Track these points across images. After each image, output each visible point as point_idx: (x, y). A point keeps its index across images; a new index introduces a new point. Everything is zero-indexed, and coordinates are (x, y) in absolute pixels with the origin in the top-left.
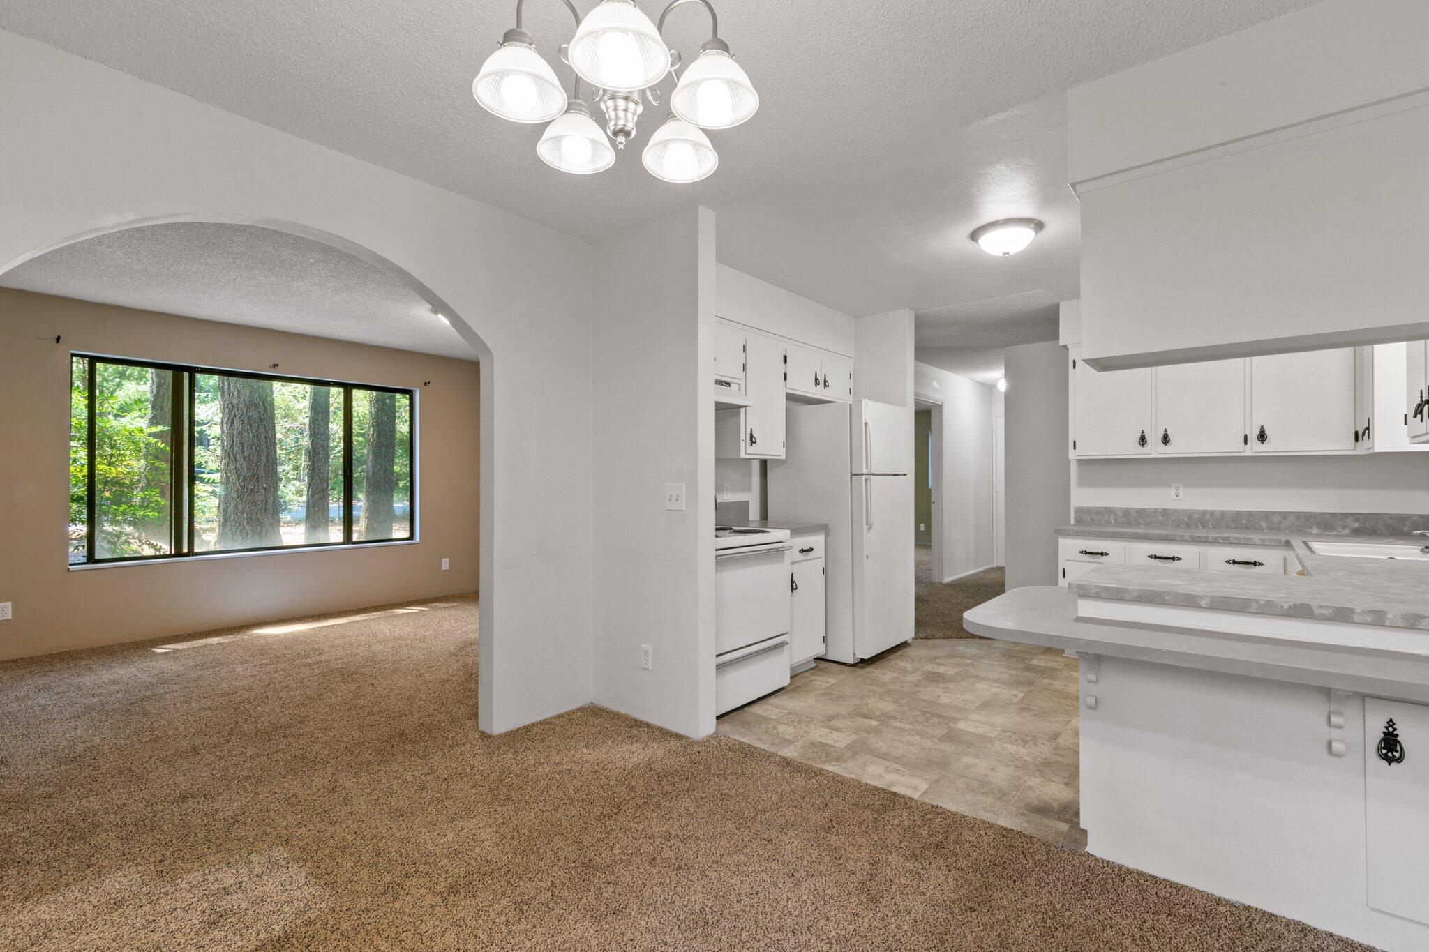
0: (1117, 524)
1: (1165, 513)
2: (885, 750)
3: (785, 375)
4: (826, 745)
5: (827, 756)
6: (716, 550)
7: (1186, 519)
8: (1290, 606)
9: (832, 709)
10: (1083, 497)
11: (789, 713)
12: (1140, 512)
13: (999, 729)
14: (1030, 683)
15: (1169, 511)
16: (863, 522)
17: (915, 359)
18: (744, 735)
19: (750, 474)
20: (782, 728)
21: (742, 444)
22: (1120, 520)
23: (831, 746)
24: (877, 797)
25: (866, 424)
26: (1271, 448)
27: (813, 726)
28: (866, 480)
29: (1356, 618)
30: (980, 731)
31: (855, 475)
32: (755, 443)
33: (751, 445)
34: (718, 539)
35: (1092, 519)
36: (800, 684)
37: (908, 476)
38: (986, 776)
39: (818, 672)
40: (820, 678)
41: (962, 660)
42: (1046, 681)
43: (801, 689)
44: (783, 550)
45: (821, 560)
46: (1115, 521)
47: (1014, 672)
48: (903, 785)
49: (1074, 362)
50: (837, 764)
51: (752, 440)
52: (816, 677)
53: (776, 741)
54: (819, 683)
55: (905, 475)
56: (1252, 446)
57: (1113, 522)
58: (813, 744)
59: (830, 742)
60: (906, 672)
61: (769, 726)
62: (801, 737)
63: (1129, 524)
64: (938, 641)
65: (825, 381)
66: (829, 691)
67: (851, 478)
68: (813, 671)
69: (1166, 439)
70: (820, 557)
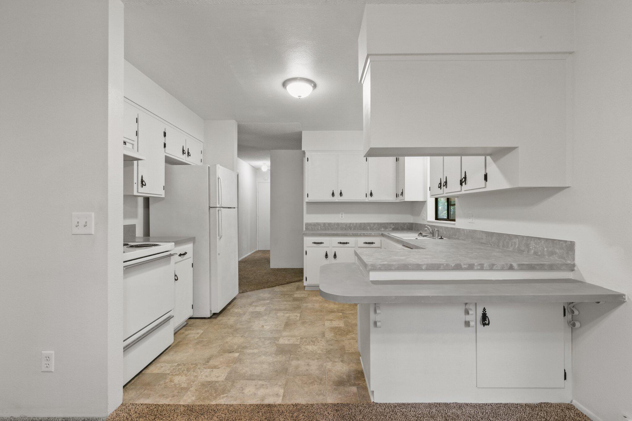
1: (338, 224)
2: (250, 373)
3: (165, 144)
4: (212, 382)
5: (216, 391)
6: (124, 262)
7: (345, 226)
8: (454, 265)
9: (207, 353)
10: (309, 218)
11: (179, 365)
12: (329, 224)
13: (299, 338)
14: (299, 307)
16: (216, 235)
18: (148, 396)
19: (136, 207)
20: (177, 379)
21: (135, 186)
23: (216, 382)
24: (260, 413)
25: (218, 178)
26: (373, 199)
27: (199, 370)
28: (218, 210)
29: (475, 268)
30: (291, 342)
31: (212, 208)
32: (145, 185)
33: (142, 187)
34: (125, 254)
35: (312, 228)
36: (180, 340)
37: (235, 208)
38: (307, 370)
39: (189, 328)
40: (192, 332)
41: (264, 301)
42: (305, 305)
43: (181, 343)
44: (171, 255)
45: (191, 259)
47: (290, 303)
48: (270, 396)
49: (308, 158)
50: (225, 395)
51: (143, 183)
52: (189, 332)
53: (176, 392)
54: (193, 335)
55: (233, 208)
56: (368, 198)
57: (320, 229)
58: (203, 385)
59: (214, 379)
60: (240, 315)
61: (167, 381)
62: (194, 382)
63: (325, 229)
64: (249, 293)
65: (188, 153)
66: (201, 340)
67: (209, 209)
68: (185, 328)
69: (341, 194)
70: (190, 257)
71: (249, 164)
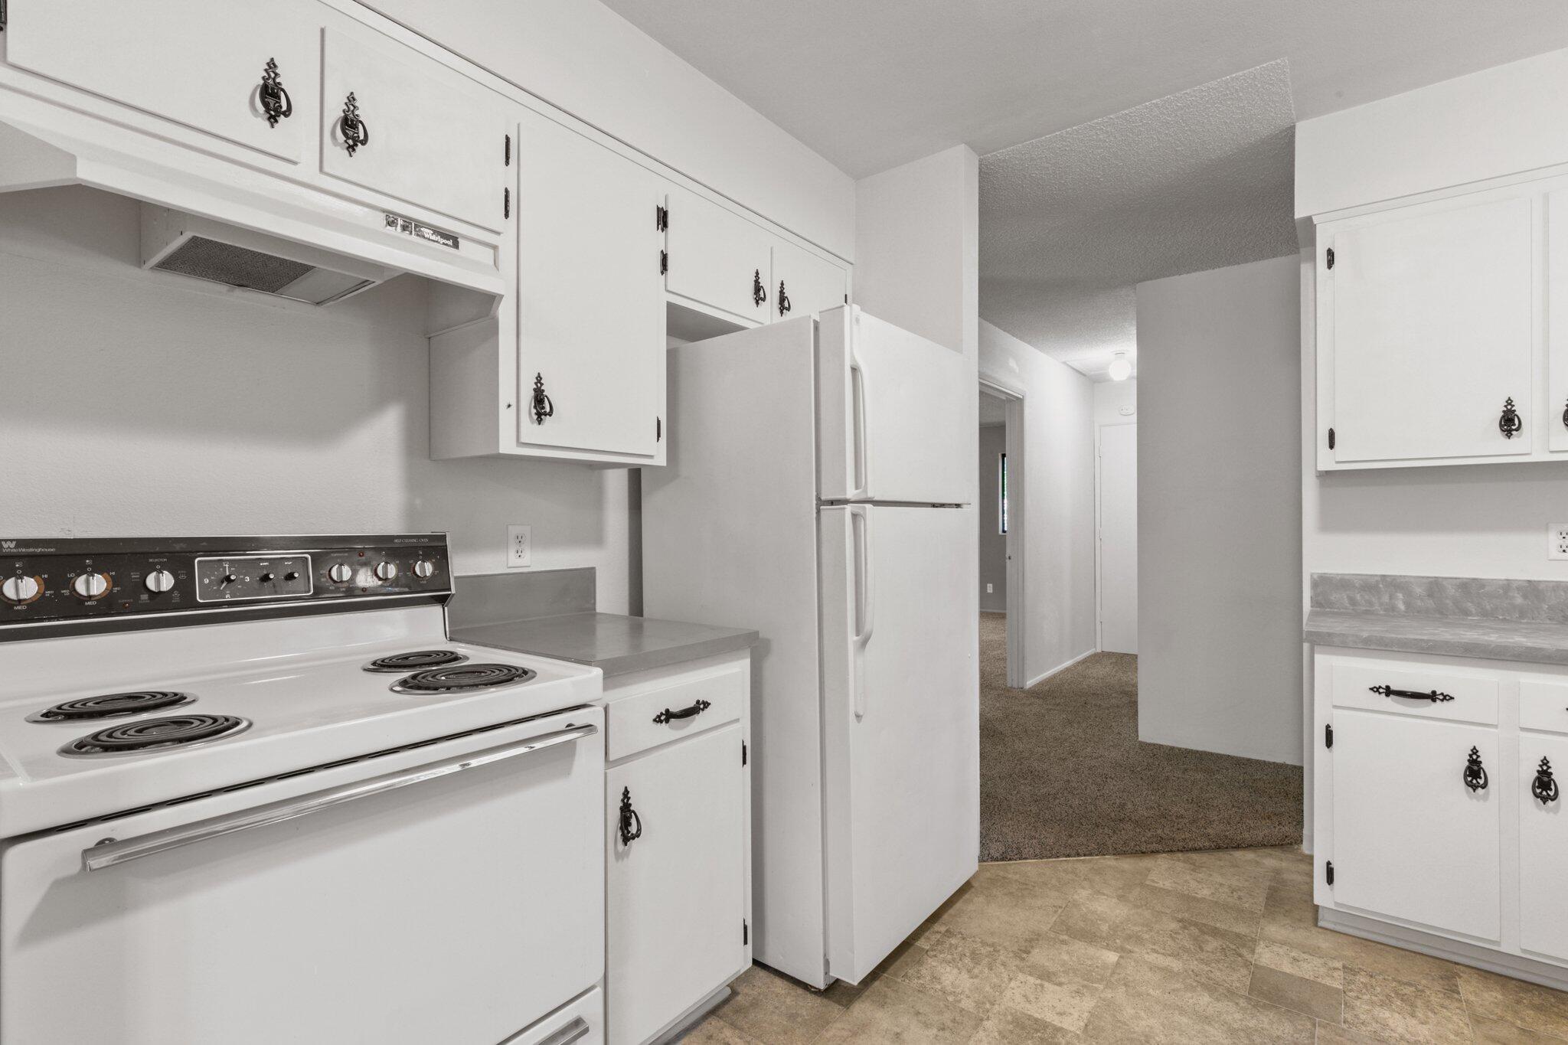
0: (1414, 611)
1: (1532, 589)
3: (664, 258)
10: (1330, 553)
15: (1541, 587)
16: (845, 624)
17: (981, 315)
19: (600, 505)
21: (507, 416)
22: (1419, 603)
25: (855, 371)
28: (855, 516)
31: (832, 503)
32: (551, 413)
33: (540, 420)
35: (1353, 601)
37: (965, 508)
41: (1091, 953)
46: (1408, 605)
49: (1330, 254)
51: (541, 407)
55: (958, 506)
57: (1402, 607)
65: (783, 298)
67: (818, 512)
70: (737, 720)
71: (1065, 363)
